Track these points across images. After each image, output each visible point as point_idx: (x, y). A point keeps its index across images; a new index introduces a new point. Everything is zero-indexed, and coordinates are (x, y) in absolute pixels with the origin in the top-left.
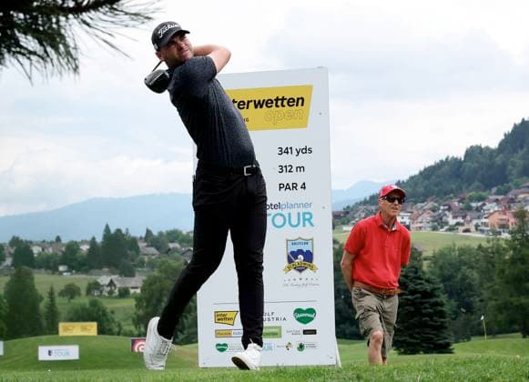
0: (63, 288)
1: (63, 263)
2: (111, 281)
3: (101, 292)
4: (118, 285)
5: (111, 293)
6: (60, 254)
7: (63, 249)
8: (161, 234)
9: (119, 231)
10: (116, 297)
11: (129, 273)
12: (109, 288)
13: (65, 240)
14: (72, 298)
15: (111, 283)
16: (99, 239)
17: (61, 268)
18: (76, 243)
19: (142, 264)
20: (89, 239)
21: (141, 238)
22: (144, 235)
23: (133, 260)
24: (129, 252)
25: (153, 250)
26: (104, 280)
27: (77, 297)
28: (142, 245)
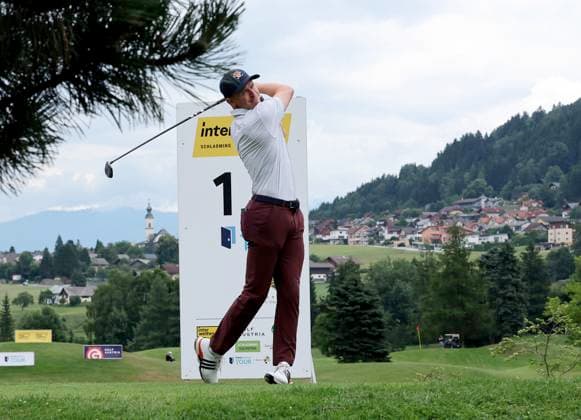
0: (16, 296)
1: (17, 273)
2: (63, 290)
3: (53, 301)
4: (70, 295)
5: (62, 301)
6: (14, 264)
7: (17, 259)
8: (110, 245)
9: (71, 242)
10: (67, 306)
11: (79, 282)
12: (61, 297)
13: (19, 250)
14: (25, 305)
15: (63, 292)
16: (52, 250)
17: (16, 278)
18: (29, 253)
19: (92, 274)
20: (42, 249)
21: (92, 249)
22: (94, 247)
23: (84, 271)
24: (80, 263)
25: (103, 261)
26: (56, 289)
27: (30, 305)
28: (92, 256)
